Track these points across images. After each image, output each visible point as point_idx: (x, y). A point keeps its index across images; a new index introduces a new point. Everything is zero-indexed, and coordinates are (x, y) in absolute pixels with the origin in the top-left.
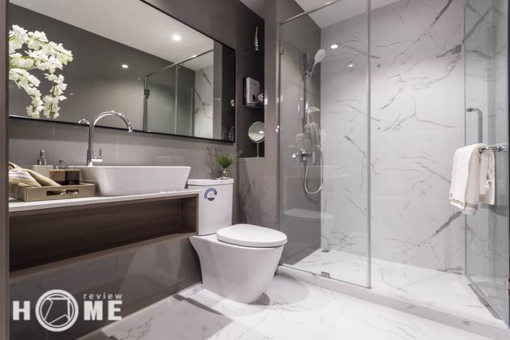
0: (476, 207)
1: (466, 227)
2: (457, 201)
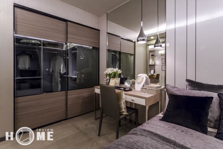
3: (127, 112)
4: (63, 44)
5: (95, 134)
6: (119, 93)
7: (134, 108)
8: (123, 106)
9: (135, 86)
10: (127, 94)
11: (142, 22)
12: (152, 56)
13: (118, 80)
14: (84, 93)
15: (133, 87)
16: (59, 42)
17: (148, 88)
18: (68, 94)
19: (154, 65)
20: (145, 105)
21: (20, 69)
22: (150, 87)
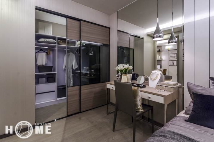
3: (143, 109)
4: (75, 42)
5: (109, 129)
6: (135, 90)
7: (147, 104)
8: (139, 103)
9: (148, 82)
10: (142, 91)
11: (158, 18)
12: (158, 51)
13: (130, 76)
14: (96, 88)
15: (147, 83)
16: (70, 40)
17: (164, 86)
18: (81, 89)
19: (161, 60)
20: (163, 103)
21: (38, 65)
22: (166, 84)
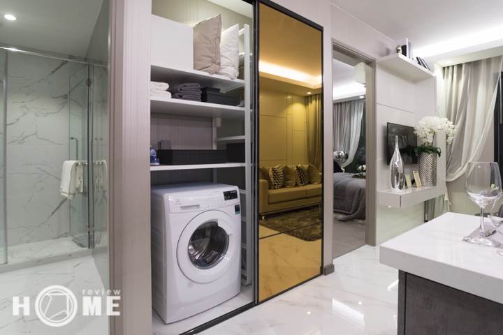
0: (74, 194)
1: (70, 207)
2: (64, 193)
